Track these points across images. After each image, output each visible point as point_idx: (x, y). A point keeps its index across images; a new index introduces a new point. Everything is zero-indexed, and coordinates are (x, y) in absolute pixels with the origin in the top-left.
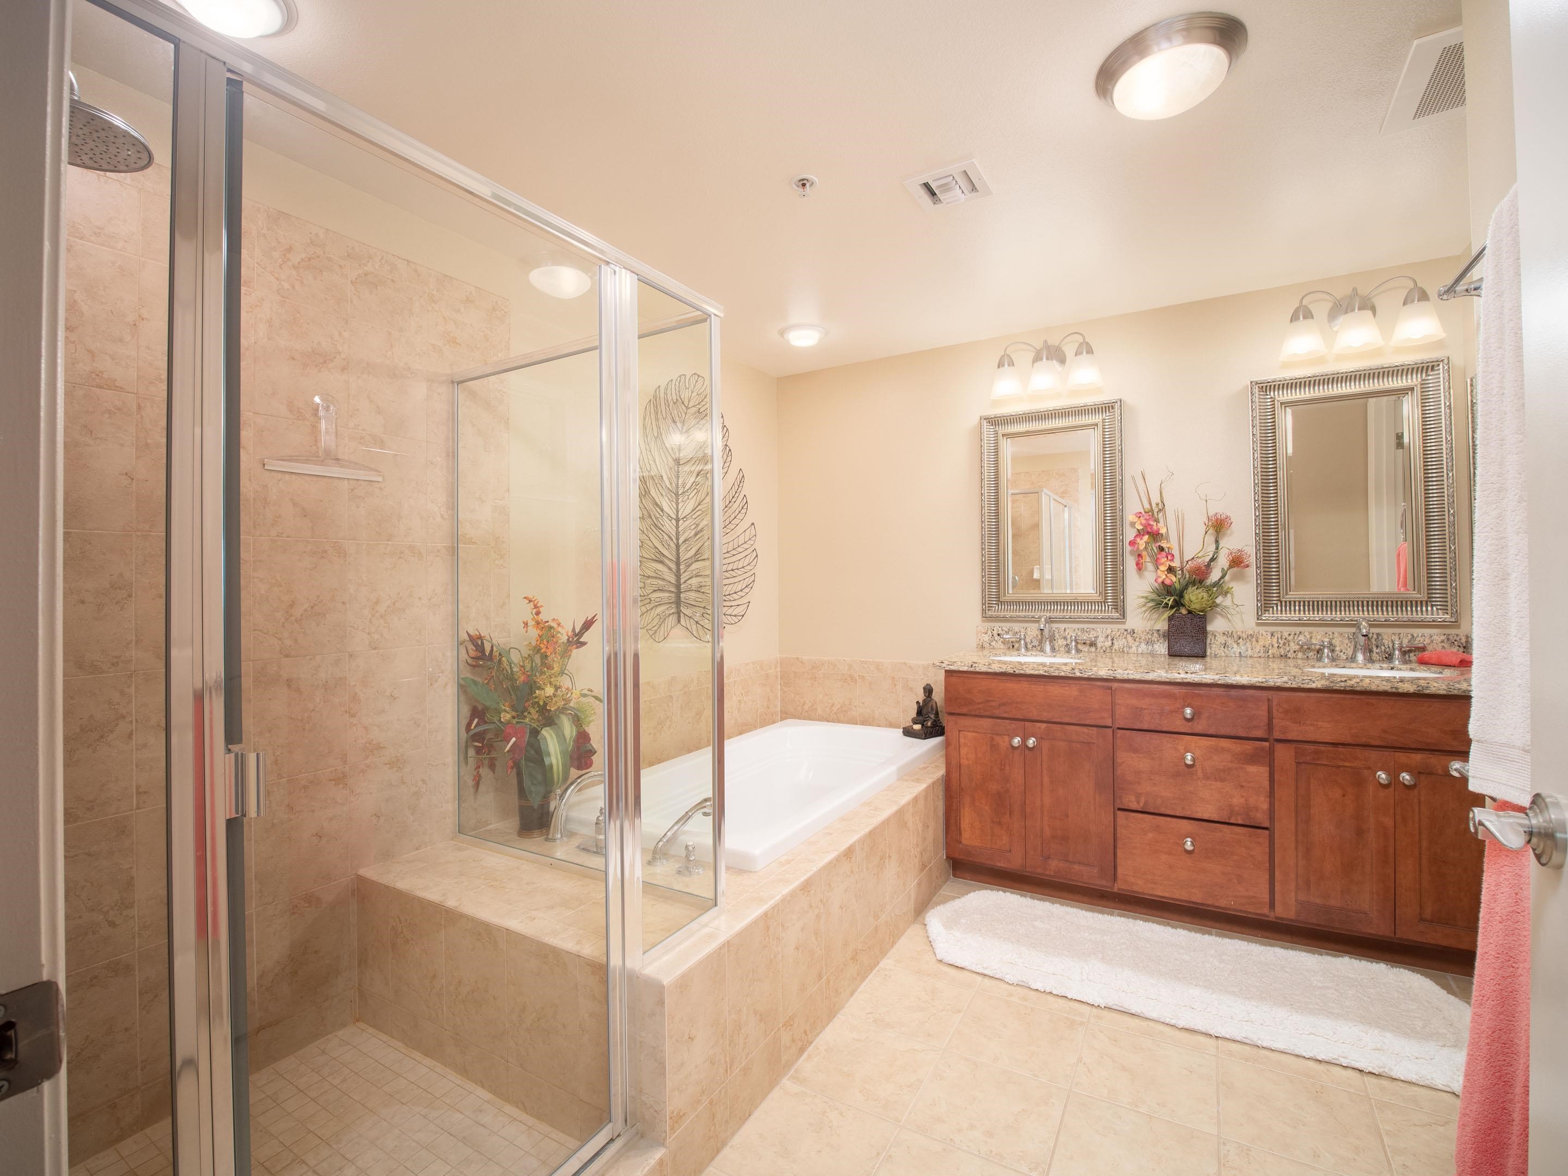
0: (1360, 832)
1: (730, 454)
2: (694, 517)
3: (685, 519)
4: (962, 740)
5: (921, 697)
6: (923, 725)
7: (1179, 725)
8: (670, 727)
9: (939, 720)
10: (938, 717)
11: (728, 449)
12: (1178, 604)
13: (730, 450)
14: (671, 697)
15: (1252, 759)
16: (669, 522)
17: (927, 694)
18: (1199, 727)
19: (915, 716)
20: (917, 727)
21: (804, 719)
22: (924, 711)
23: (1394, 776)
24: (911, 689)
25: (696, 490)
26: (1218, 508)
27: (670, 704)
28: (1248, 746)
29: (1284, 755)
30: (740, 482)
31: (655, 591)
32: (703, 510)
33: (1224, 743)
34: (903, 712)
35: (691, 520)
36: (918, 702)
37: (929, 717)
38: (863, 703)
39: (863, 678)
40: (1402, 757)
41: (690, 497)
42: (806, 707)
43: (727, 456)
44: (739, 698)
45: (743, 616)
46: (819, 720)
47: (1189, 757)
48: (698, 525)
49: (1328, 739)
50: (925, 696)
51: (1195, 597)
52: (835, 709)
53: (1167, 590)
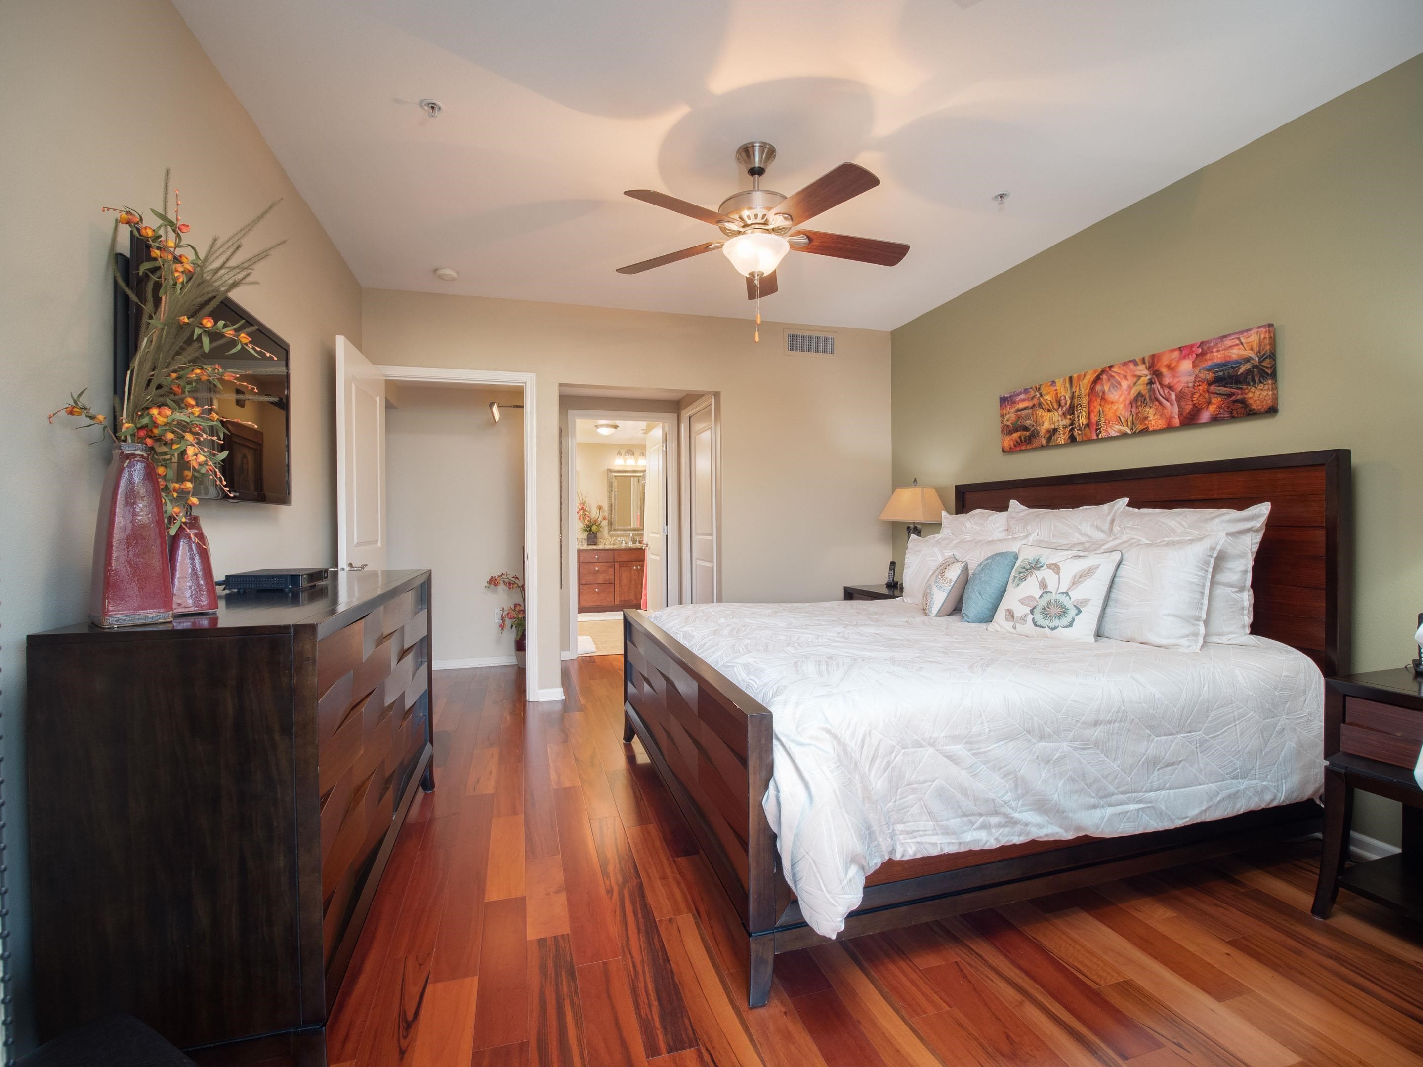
0: (631, 581)
7: (596, 561)
12: (591, 530)
15: (610, 567)
18: (600, 560)
23: (637, 567)
26: (600, 504)
28: (609, 564)
29: (617, 565)
33: (604, 564)
40: (638, 563)
47: (597, 568)
49: (625, 560)
51: (594, 528)
53: (588, 526)
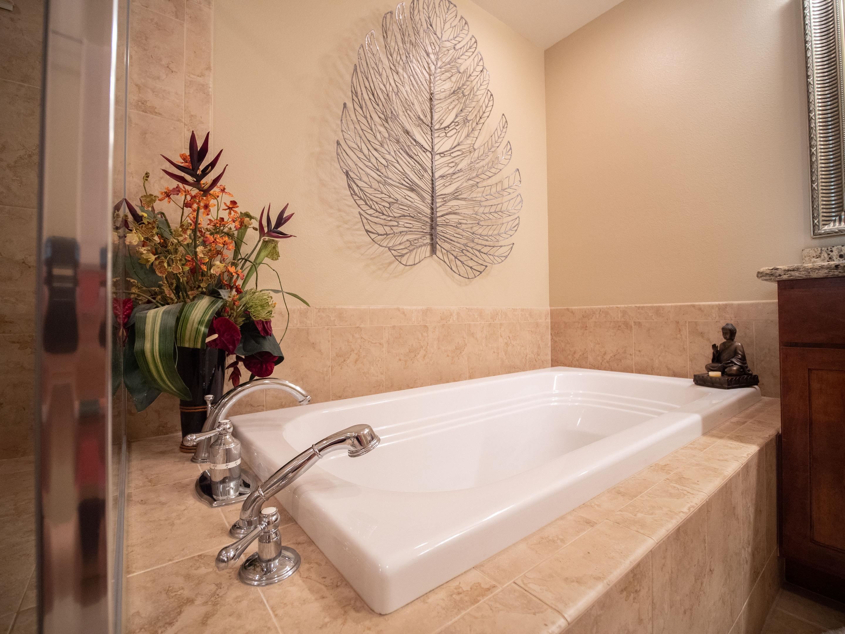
1: (492, 98)
2: (453, 155)
3: (442, 155)
4: (815, 385)
5: (719, 340)
6: (723, 373)
8: (425, 356)
9: (747, 367)
10: (746, 363)
11: (489, 94)
13: (492, 95)
14: (425, 326)
16: (424, 154)
17: (728, 336)
19: (710, 361)
20: (715, 374)
21: (575, 366)
22: (725, 356)
24: (702, 334)
25: (455, 131)
27: (425, 334)
30: (503, 127)
31: (404, 216)
32: (464, 151)
34: (691, 360)
35: (449, 158)
36: (714, 346)
37: (732, 362)
38: (640, 351)
39: (639, 324)
41: (448, 135)
42: (577, 356)
43: (489, 101)
44: (506, 341)
45: (506, 257)
46: (590, 368)
48: (457, 165)
50: (725, 338)
52: (607, 357)
